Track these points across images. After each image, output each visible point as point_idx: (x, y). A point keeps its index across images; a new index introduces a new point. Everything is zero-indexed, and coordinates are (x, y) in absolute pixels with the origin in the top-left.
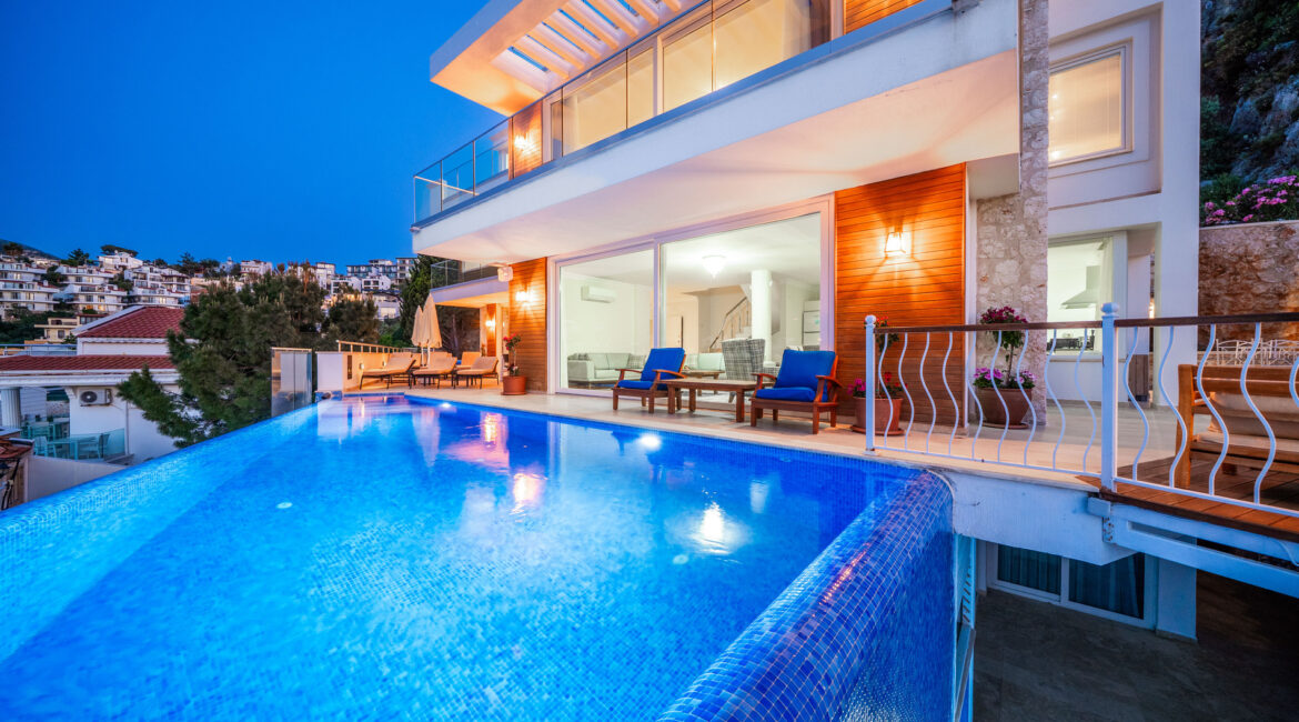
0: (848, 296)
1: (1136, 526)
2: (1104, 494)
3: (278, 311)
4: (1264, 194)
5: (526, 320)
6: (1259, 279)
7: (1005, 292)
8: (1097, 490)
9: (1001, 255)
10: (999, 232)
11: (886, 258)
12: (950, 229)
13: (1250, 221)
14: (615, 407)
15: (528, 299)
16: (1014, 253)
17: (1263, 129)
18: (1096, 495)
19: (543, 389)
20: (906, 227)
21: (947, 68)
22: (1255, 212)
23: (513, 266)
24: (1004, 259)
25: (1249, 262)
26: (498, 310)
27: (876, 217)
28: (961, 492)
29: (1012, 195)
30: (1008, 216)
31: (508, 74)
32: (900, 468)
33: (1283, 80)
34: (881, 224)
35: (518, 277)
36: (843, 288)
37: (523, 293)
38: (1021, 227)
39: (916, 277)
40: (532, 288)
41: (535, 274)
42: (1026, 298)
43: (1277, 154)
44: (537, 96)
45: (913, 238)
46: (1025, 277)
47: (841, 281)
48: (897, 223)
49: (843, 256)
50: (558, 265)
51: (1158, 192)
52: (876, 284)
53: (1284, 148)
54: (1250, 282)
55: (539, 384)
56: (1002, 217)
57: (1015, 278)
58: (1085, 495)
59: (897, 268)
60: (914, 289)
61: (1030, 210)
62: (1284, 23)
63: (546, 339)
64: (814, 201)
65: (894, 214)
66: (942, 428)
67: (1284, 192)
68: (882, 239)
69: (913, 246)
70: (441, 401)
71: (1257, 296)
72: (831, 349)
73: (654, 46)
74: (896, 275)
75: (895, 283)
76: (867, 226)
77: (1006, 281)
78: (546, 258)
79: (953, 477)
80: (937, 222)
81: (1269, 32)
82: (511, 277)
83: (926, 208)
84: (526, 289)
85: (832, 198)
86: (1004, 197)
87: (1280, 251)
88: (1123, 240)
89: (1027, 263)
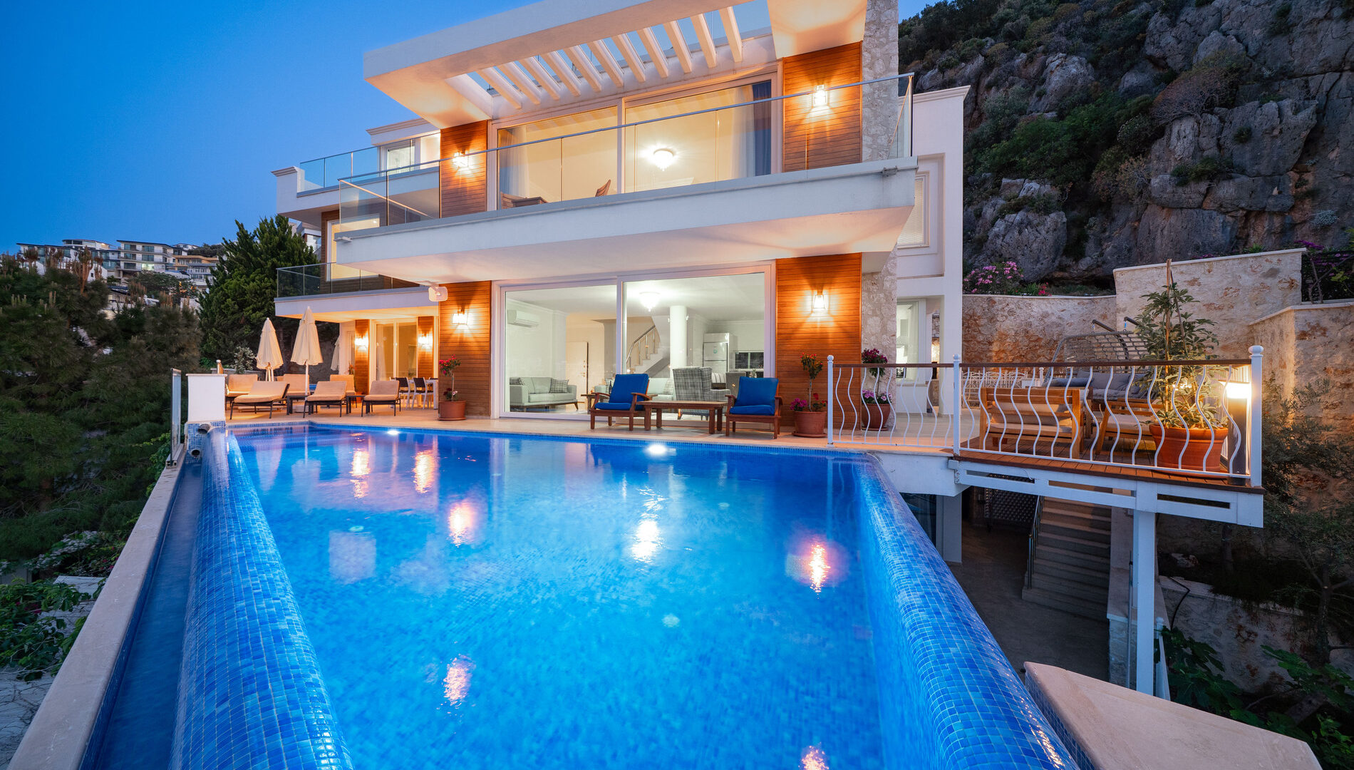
0: (784, 335)
1: (969, 472)
2: (955, 458)
3: (46, 317)
4: (982, 276)
5: (462, 343)
6: (980, 332)
7: (873, 338)
8: (952, 455)
9: (870, 313)
10: (869, 297)
11: (812, 312)
12: (852, 296)
13: (976, 293)
14: (593, 427)
15: (466, 322)
16: (878, 313)
17: (978, 229)
18: (951, 458)
19: (486, 412)
20: (825, 292)
21: (879, 208)
22: (977, 287)
23: (449, 285)
24: (872, 316)
25: (975, 320)
26: (372, 326)
27: (805, 282)
28: (887, 464)
29: (877, 273)
30: (875, 287)
31: (460, 93)
32: (851, 454)
33: (987, 198)
34: (809, 287)
35: (453, 298)
36: (782, 331)
37: (461, 315)
38: (882, 295)
39: (831, 326)
40: (471, 310)
41: (476, 297)
42: (885, 343)
43: (984, 248)
44: (481, 117)
45: (829, 300)
46: (884, 329)
47: (780, 327)
48: (818, 286)
49: (781, 308)
50: (503, 289)
51: (942, 275)
52: (805, 329)
53: (987, 244)
54: (975, 333)
55: (482, 409)
56: (871, 287)
57: (879, 329)
58: (946, 459)
59: (819, 319)
60: (830, 335)
61: (887, 284)
62: (986, 160)
63: (490, 363)
64: (760, 263)
65: (818, 281)
66: (847, 431)
67: (991, 276)
68: (809, 298)
69: (829, 305)
70: (386, 429)
71: (979, 342)
72: (773, 376)
73: (618, 105)
74: (819, 325)
75: (818, 330)
76: (799, 287)
77: (874, 331)
78: (491, 281)
79: (881, 456)
80: (844, 290)
81: (980, 164)
82: (445, 298)
83: (838, 280)
84: (463, 311)
85: (774, 264)
86: (873, 274)
87: (990, 314)
88: (923, 306)
89: (885, 320)
